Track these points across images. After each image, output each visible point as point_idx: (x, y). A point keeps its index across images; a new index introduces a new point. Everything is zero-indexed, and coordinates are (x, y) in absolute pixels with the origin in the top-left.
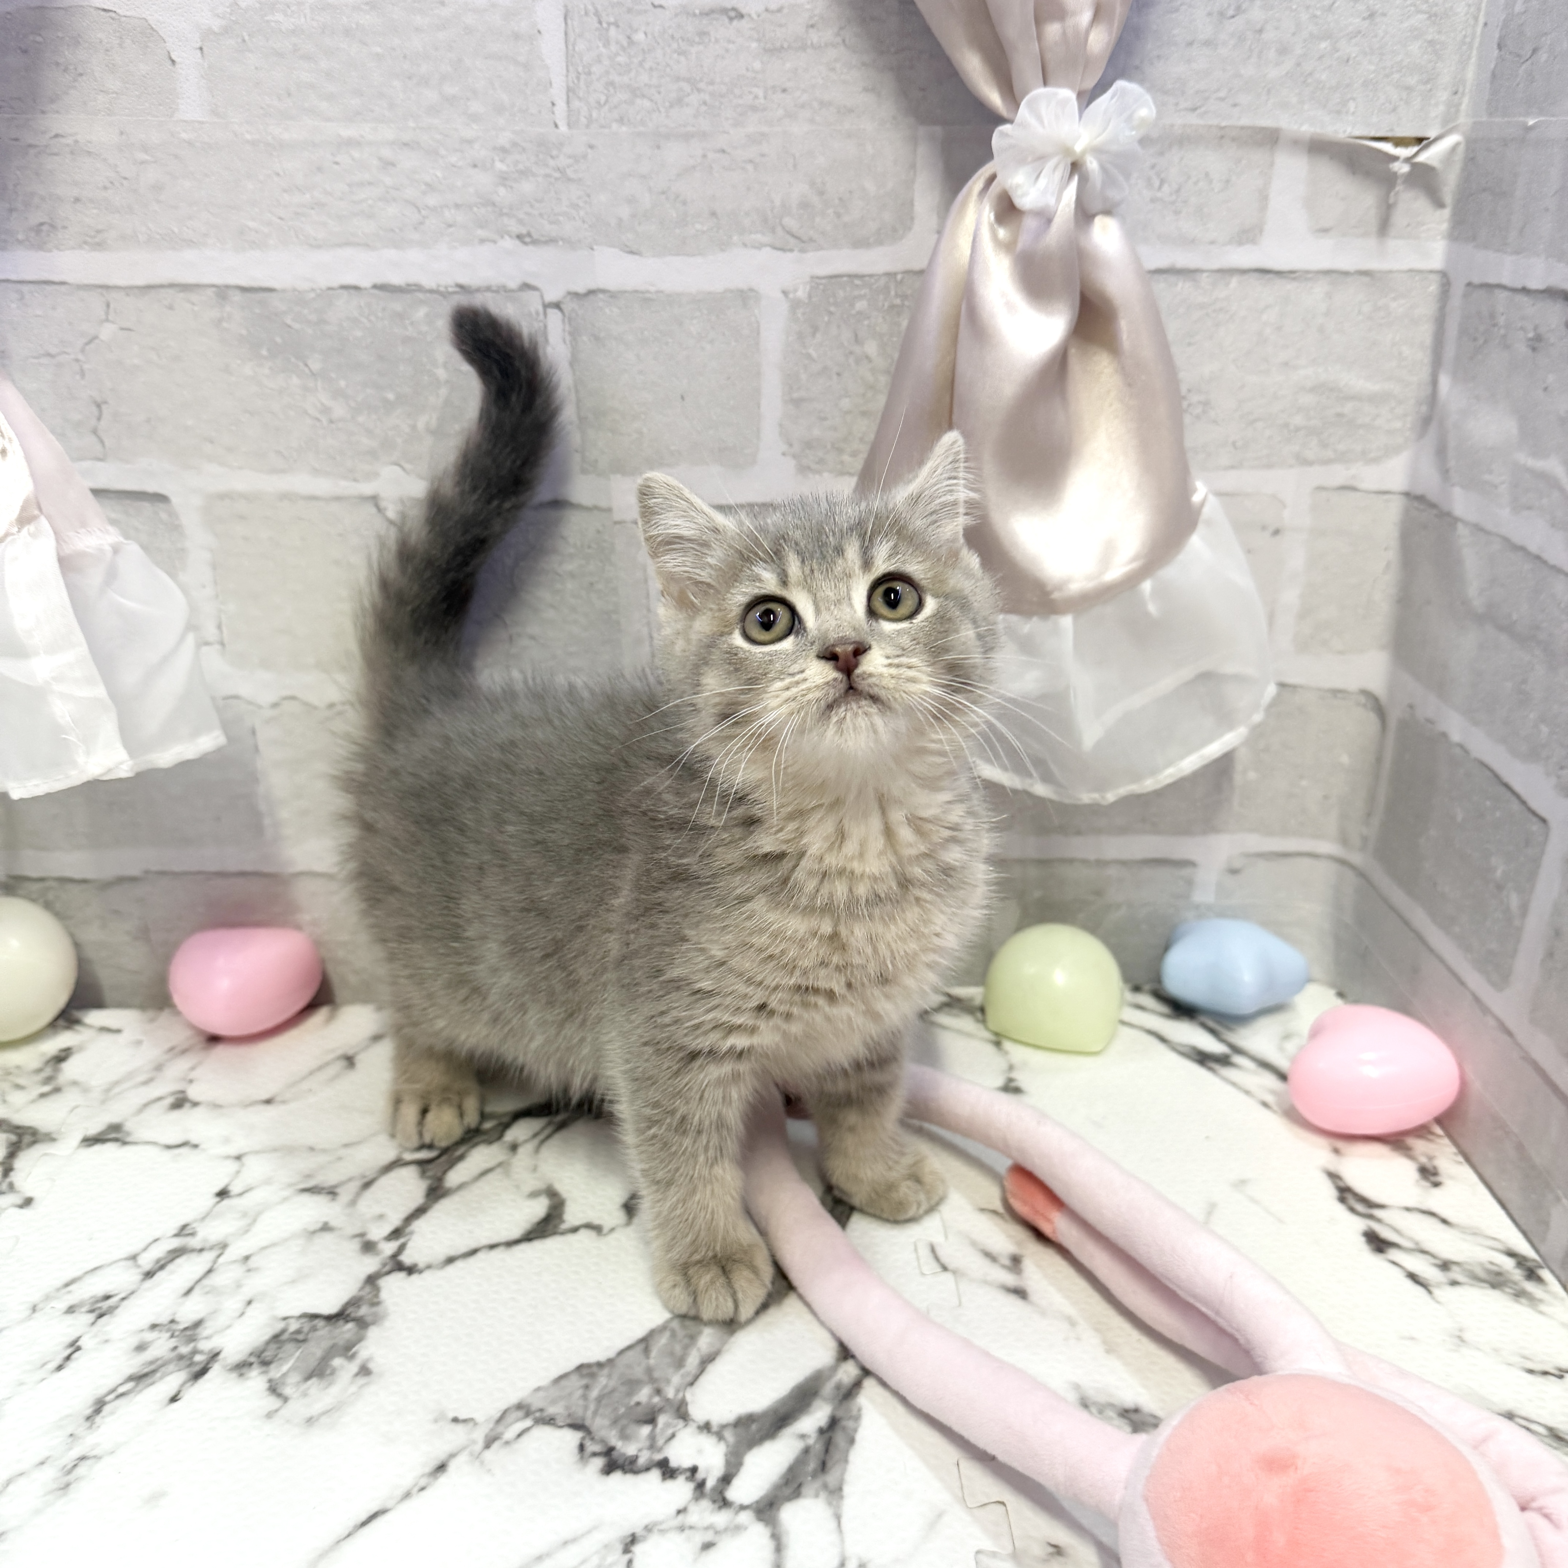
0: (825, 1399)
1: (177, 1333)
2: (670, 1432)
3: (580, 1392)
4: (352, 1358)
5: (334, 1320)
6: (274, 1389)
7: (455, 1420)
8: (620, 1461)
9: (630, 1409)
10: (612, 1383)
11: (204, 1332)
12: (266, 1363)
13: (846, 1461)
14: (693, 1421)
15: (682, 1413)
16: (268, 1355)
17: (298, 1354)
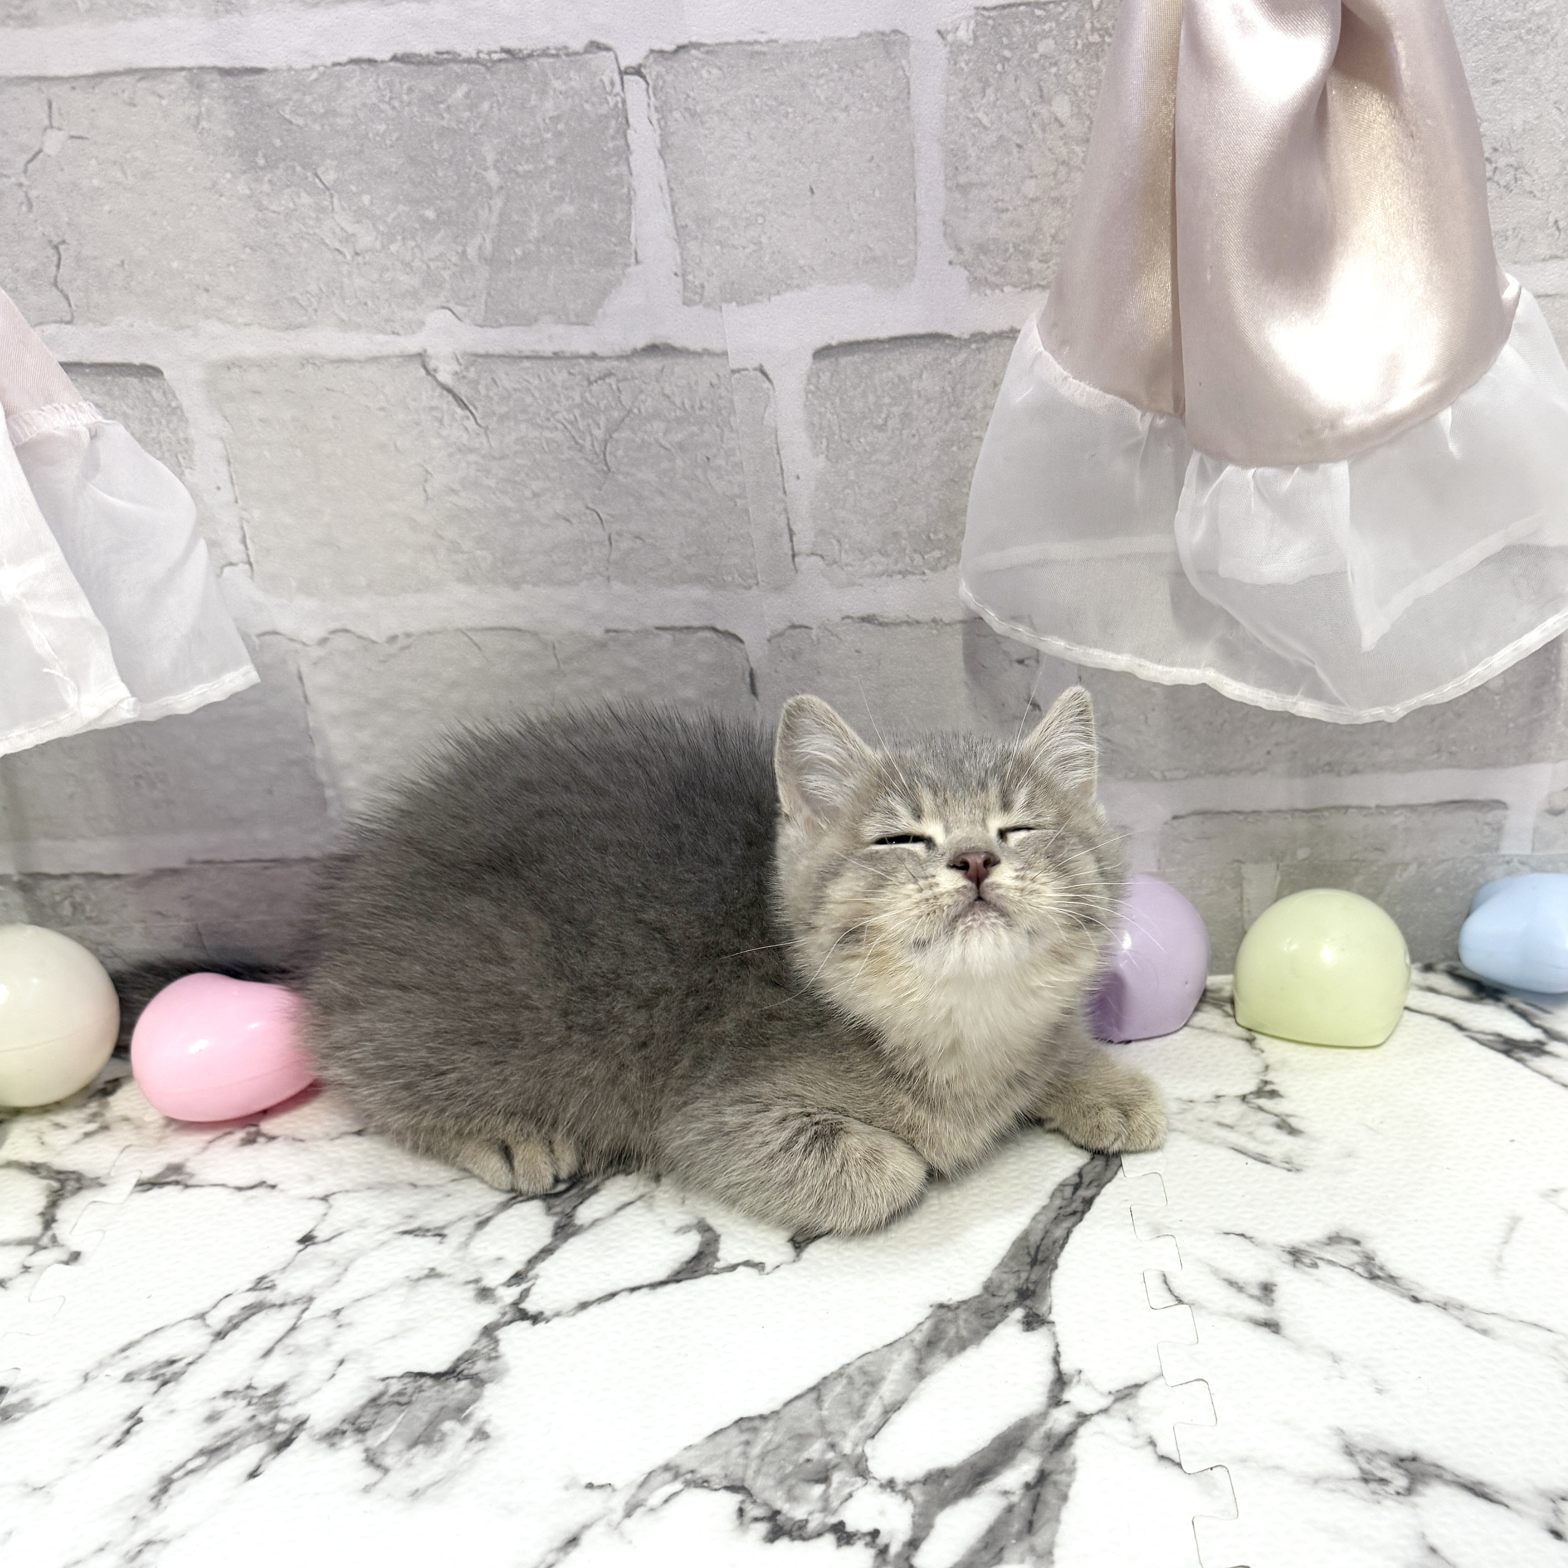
0: (1032, 1451)
1: (254, 1401)
2: (847, 1491)
3: (737, 1451)
4: (466, 1419)
5: (443, 1379)
6: (372, 1459)
7: (590, 1486)
8: (787, 1527)
9: (798, 1466)
10: (777, 1438)
11: (287, 1397)
12: (361, 1431)
13: (1058, 1520)
14: (875, 1478)
15: (860, 1469)
16: (364, 1421)
17: (399, 1419)
